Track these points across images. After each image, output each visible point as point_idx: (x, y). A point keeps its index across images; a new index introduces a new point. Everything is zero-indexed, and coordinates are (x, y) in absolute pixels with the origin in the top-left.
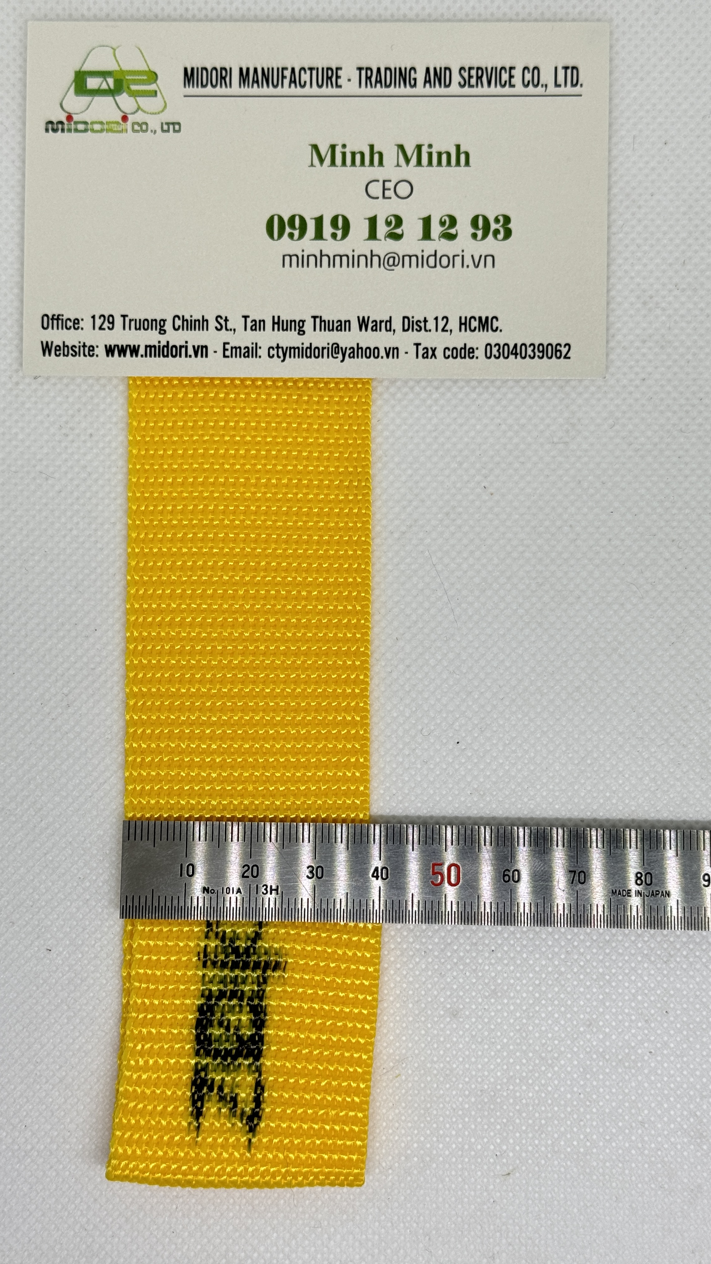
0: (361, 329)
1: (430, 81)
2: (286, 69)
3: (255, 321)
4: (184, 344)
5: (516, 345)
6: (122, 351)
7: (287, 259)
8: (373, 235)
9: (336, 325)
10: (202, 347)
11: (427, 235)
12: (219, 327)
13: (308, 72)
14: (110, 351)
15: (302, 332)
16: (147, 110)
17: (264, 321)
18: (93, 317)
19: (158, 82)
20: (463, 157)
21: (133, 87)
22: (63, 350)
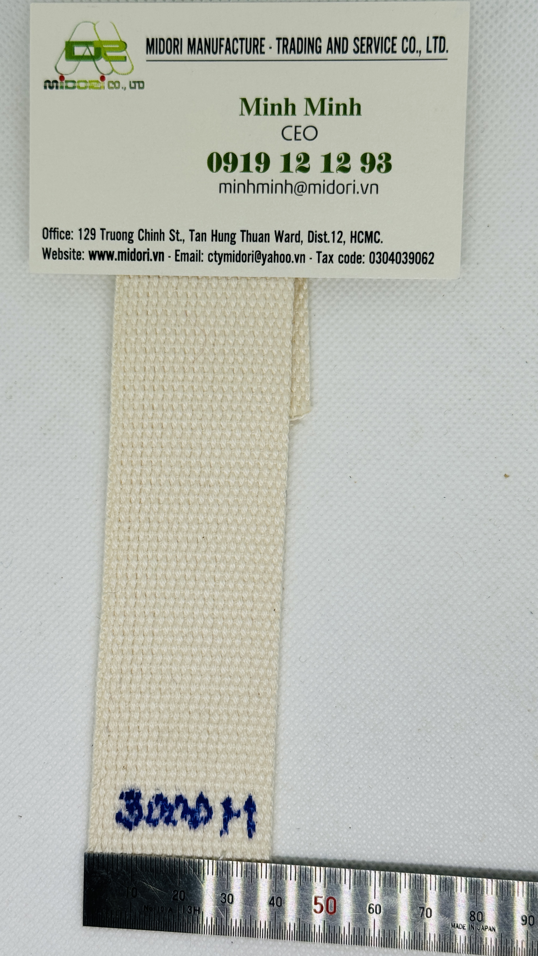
0: (277, 241)
1: (331, 49)
2: (223, 39)
3: (199, 234)
4: (147, 251)
5: (393, 253)
6: (101, 256)
7: (223, 186)
8: (287, 168)
9: (258, 237)
10: (160, 253)
11: (327, 169)
12: (172, 238)
13: (240, 42)
14: (92, 255)
15: (233, 243)
16: (118, 71)
17: (205, 234)
18: (80, 230)
19: (127, 50)
20: (355, 108)
21: (109, 54)
22: (59, 255)
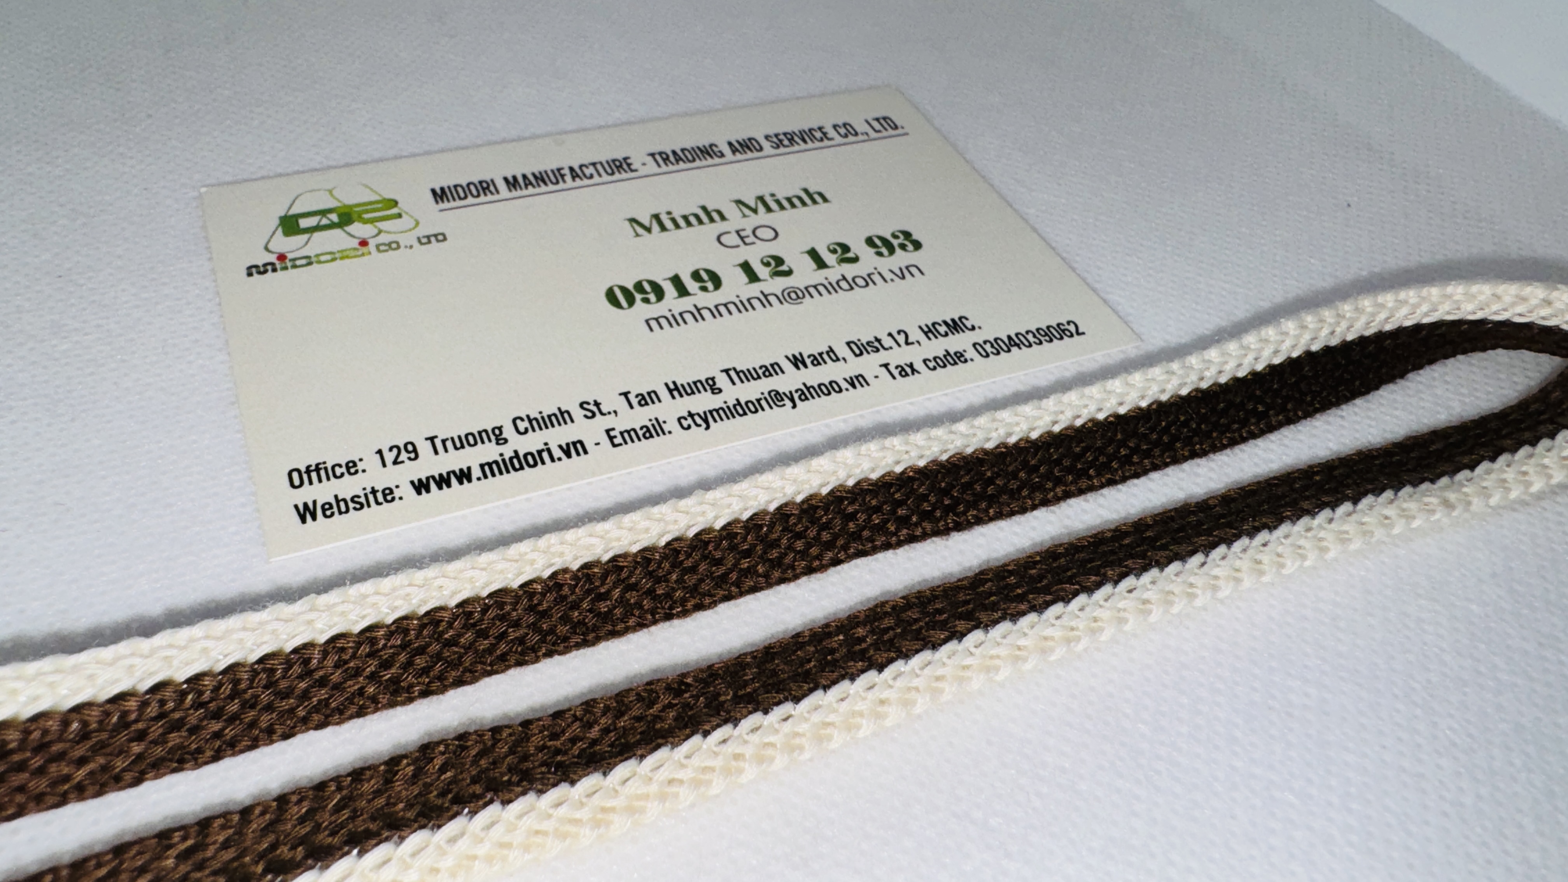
1: (738, 150)
2: (562, 168)
3: (642, 395)
4: (545, 447)
5: (1010, 338)
6: (443, 481)
7: (653, 324)
8: (753, 278)
9: (760, 372)
10: (574, 444)
11: (822, 265)
12: (589, 414)
13: (591, 168)
14: (421, 487)
15: (716, 390)
16: (392, 231)
17: (654, 392)
18: (380, 452)
19: (399, 205)
20: (816, 197)
21: (367, 216)
22: (338, 507)
